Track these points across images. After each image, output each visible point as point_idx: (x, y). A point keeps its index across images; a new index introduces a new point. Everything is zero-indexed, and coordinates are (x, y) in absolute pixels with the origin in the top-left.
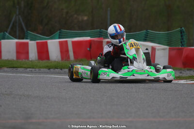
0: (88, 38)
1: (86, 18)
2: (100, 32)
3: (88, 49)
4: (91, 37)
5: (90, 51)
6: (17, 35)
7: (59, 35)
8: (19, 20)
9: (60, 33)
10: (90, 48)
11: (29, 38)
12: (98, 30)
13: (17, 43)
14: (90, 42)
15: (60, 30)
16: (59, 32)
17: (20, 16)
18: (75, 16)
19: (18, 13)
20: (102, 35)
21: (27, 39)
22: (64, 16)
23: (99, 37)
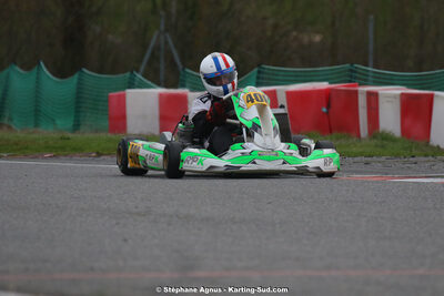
0: (324, 85)
1: (317, 38)
2: (351, 71)
3: (324, 110)
4: (331, 83)
5: (328, 113)
6: (162, 77)
7: (258, 78)
8: (166, 43)
9: (259, 72)
10: (328, 106)
11: (187, 84)
12: (348, 65)
13: (161, 95)
14: (328, 94)
15: (259, 66)
16: (256, 70)
17: (168, 35)
18: (294, 33)
19: (162, 27)
20: (356, 78)
21: (183, 86)
22: (269, 33)
23: (350, 81)
